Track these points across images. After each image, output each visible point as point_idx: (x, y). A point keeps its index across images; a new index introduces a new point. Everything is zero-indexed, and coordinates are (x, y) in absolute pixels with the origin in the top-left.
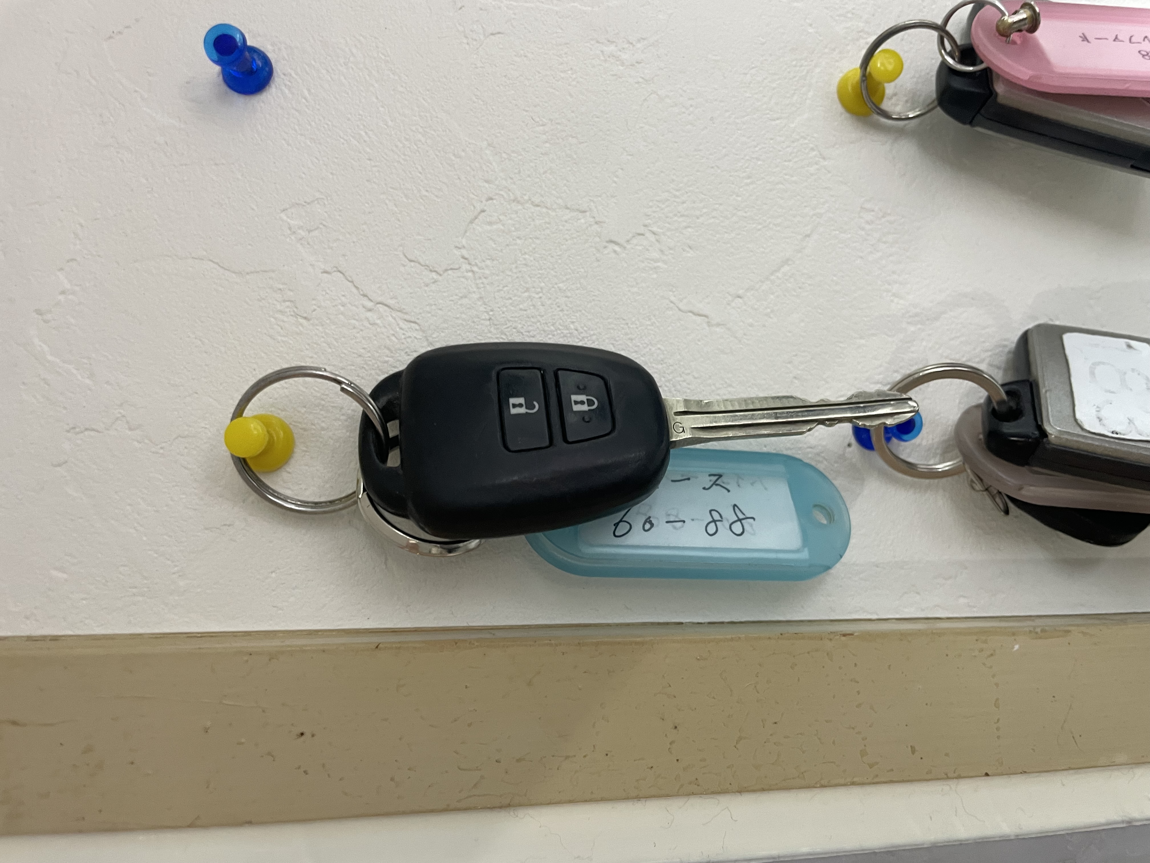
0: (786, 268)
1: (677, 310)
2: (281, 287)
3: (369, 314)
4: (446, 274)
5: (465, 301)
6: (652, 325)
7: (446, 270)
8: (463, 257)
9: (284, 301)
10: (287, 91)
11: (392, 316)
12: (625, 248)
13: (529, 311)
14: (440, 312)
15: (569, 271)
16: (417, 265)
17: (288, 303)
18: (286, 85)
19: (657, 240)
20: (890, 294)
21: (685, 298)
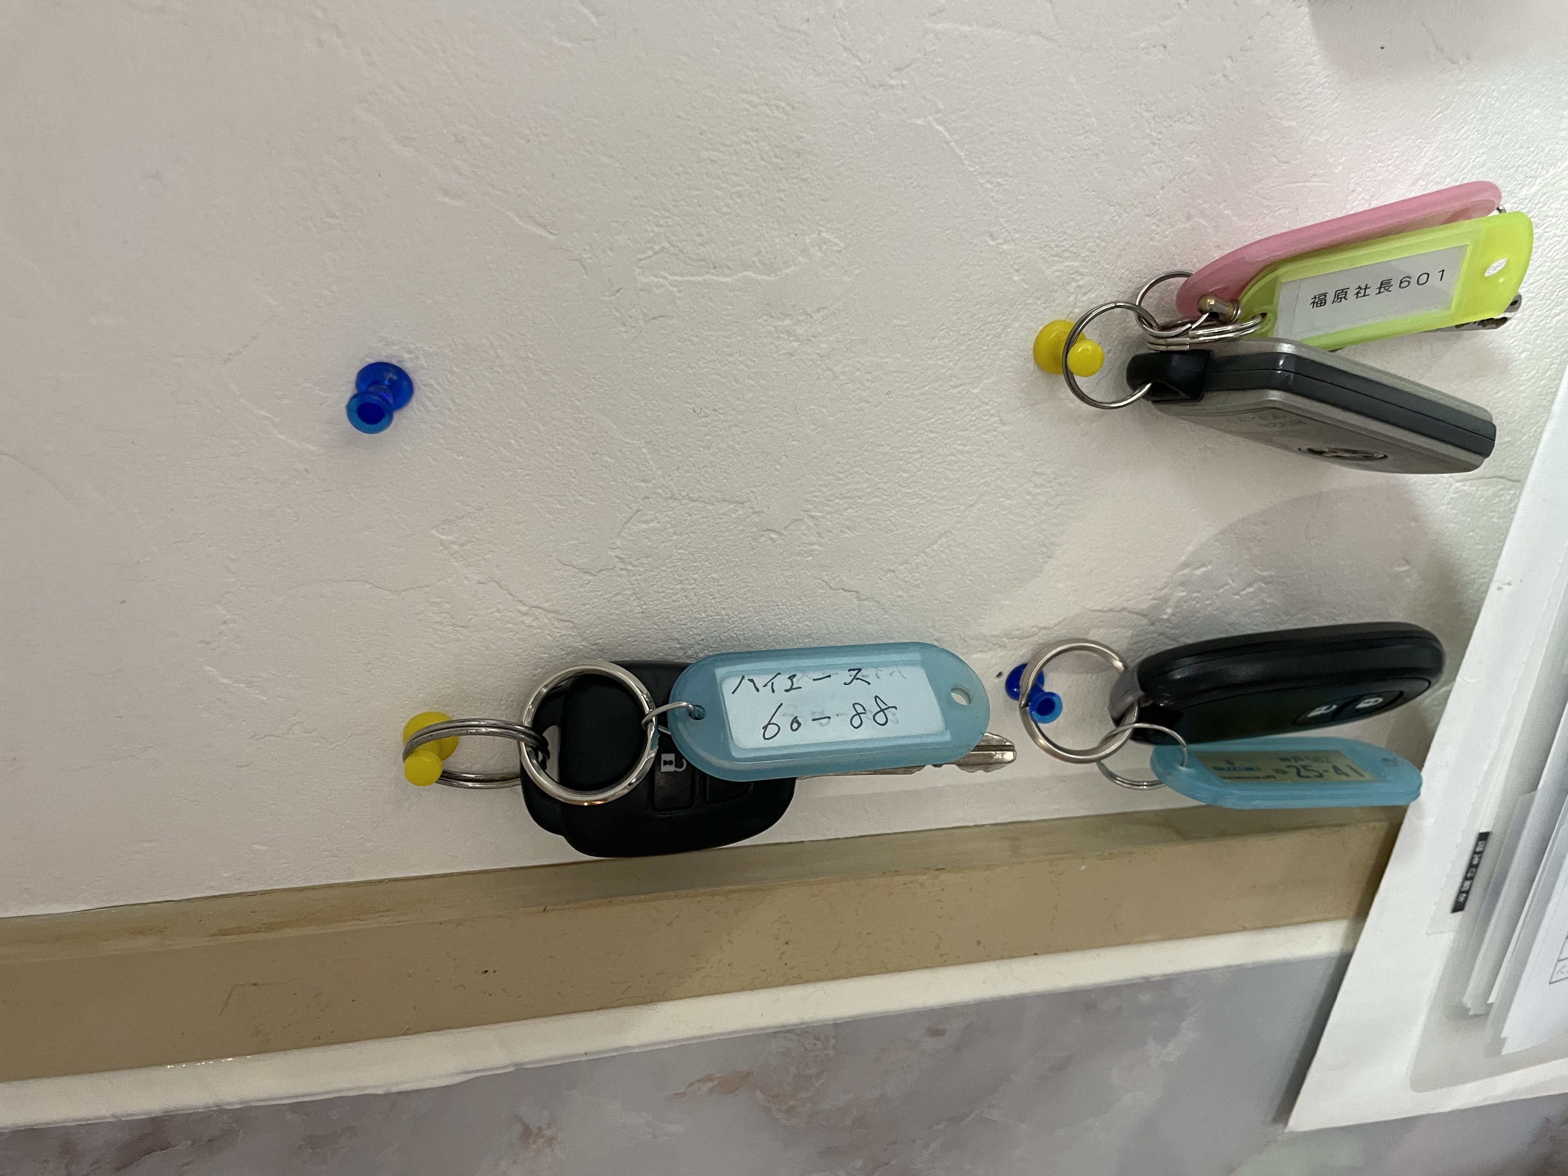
0: (944, 540)
1: (828, 588)
2: (437, 600)
3: (525, 617)
4: (600, 574)
5: (619, 598)
6: (803, 603)
7: (601, 571)
8: (617, 557)
9: (441, 613)
10: (428, 403)
11: (547, 618)
12: (782, 535)
13: (681, 602)
14: (594, 610)
15: (724, 561)
16: (571, 568)
18: (427, 397)
19: (815, 524)
21: (838, 576)
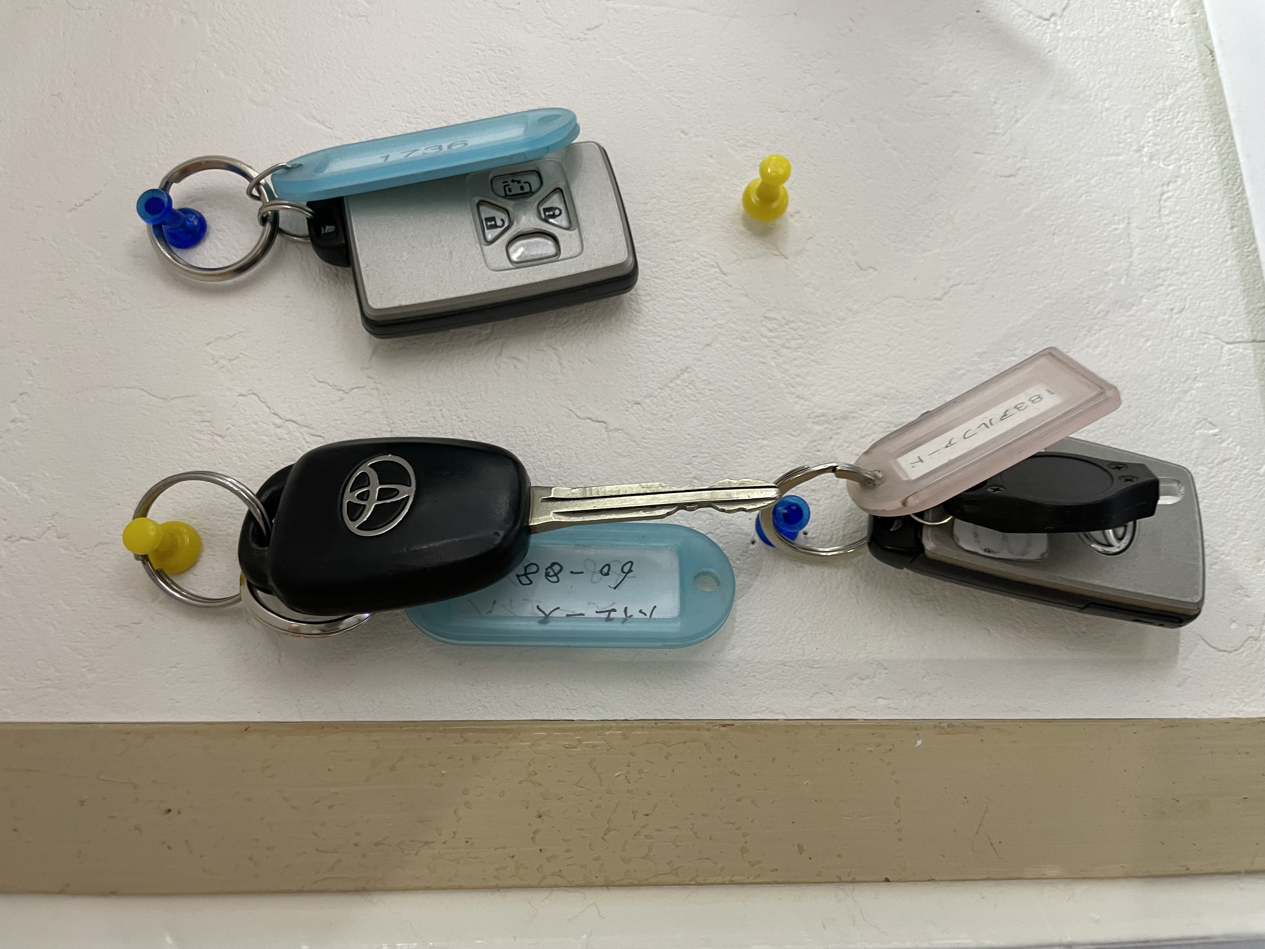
0: (686, 375)
1: (575, 417)
2: (201, 409)
3: (278, 430)
4: (352, 392)
5: (368, 416)
6: (550, 432)
7: (353, 389)
8: (369, 377)
9: (203, 421)
10: (219, 244)
11: (299, 432)
12: (525, 363)
16: (326, 385)
17: (206, 424)
18: (218, 238)
19: (557, 355)
20: (794, 396)
21: (585, 406)
